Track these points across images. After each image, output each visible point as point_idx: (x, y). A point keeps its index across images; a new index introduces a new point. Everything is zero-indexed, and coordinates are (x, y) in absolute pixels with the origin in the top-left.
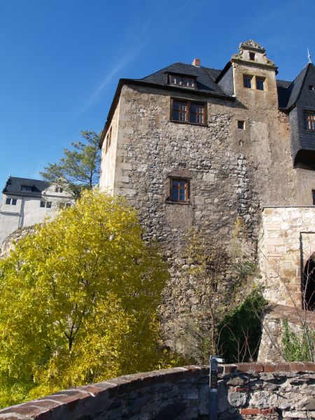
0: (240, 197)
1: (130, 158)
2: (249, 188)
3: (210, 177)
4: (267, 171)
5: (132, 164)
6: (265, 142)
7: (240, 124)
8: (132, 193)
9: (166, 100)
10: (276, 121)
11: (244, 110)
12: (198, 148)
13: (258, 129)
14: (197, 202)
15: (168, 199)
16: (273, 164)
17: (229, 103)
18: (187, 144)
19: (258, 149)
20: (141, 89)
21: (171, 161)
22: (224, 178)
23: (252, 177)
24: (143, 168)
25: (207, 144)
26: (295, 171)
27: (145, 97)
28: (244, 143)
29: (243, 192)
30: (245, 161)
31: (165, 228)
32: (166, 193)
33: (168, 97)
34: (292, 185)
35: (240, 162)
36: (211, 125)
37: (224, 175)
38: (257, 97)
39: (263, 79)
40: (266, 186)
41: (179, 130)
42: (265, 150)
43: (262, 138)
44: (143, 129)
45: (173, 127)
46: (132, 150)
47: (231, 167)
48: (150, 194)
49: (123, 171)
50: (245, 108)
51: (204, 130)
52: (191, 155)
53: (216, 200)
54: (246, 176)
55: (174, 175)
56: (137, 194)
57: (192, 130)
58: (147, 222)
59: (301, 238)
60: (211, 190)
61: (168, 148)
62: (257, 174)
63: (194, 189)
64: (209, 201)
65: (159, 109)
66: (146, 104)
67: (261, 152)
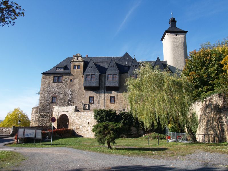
0: (69, 100)
1: (43, 93)
2: (72, 98)
3: (62, 96)
4: (77, 93)
5: (43, 94)
6: (77, 85)
7: (71, 80)
8: (43, 101)
9: (52, 77)
10: (82, 78)
11: (72, 76)
12: (59, 89)
13: (76, 81)
14: (58, 102)
15: (51, 102)
16: (79, 90)
17: (69, 75)
18: (57, 88)
19: (75, 86)
20: (47, 75)
21: (52, 93)
22: (65, 96)
23: (73, 94)
24: (46, 95)
25: (61, 87)
26: (85, 92)
27: (47, 77)
28: (71, 86)
29: (70, 99)
30: (71, 91)
31: (50, 109)
32: (51, 101)
33: (53, 76)
34: (84, 96)
35: (70, 91)
36: (63, 82)
37: (65, 95)
38: (77, 71)
39: (80, 65)
40: (76, 97)
41: (55, 84)
42: (77, 87)
43: (77, 83)
44: (46, 85)
45: (54, 84)
46: (44, 91)
47: (67, 93)
48: (47, 101)
49: (41, 96)
50: (73, 75)
51: (61, 83)
52: (57, 91)
53: (63, 102)
54: (71, 95)
55: (53, 96)
56: (44, 102)
57: (58, 84)
58: (46, 108)
59: (58, 113)
60: (62, 99)
61: (52, 90)
62: (74, 94)
63: (58, 99)
64: (61, 102)
65: (50, 79)
66: (48, 78)
67: (76, 87)
